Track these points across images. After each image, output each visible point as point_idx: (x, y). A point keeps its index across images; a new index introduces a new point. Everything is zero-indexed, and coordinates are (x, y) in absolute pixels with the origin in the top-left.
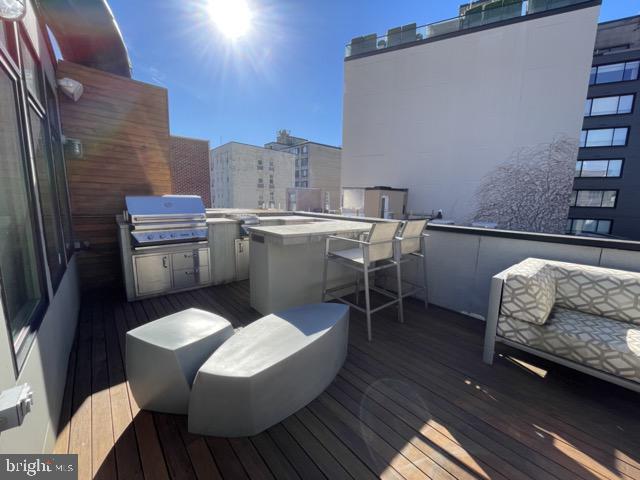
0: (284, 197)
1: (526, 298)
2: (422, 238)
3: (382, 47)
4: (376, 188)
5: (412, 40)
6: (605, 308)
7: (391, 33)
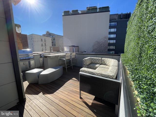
1: (86, 62)
2: (75, 55)
3: (71, 14)
5: (77, 13)
6: (96, 62)
7: (73, 11)
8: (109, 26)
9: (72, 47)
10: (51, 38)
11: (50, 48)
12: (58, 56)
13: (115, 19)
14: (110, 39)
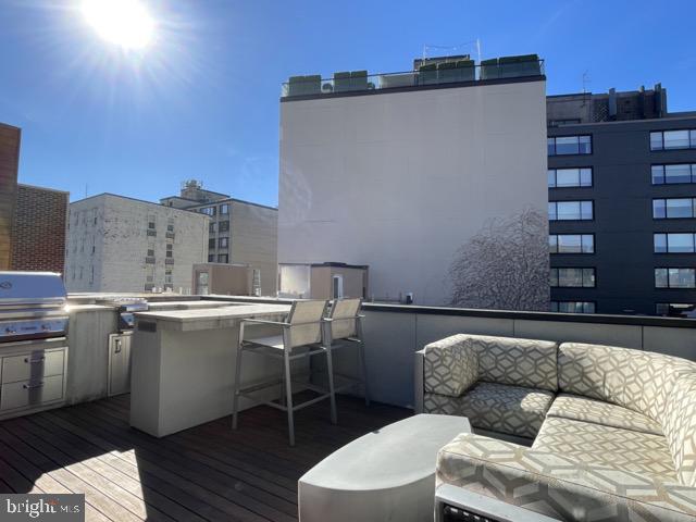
0: (190, 279)
1: (442, 370)
2: (358, 319)
3: (328, 91)
4: (326, 265)
5: (364, 88)
6: (515, 376)
7: (338, 77)
8: (549, 156)
9: (328, 269)
10: (206, 221)
11: (197, 274)
12: (238, 320)
13: (579, 120)
14: (560, 227)
